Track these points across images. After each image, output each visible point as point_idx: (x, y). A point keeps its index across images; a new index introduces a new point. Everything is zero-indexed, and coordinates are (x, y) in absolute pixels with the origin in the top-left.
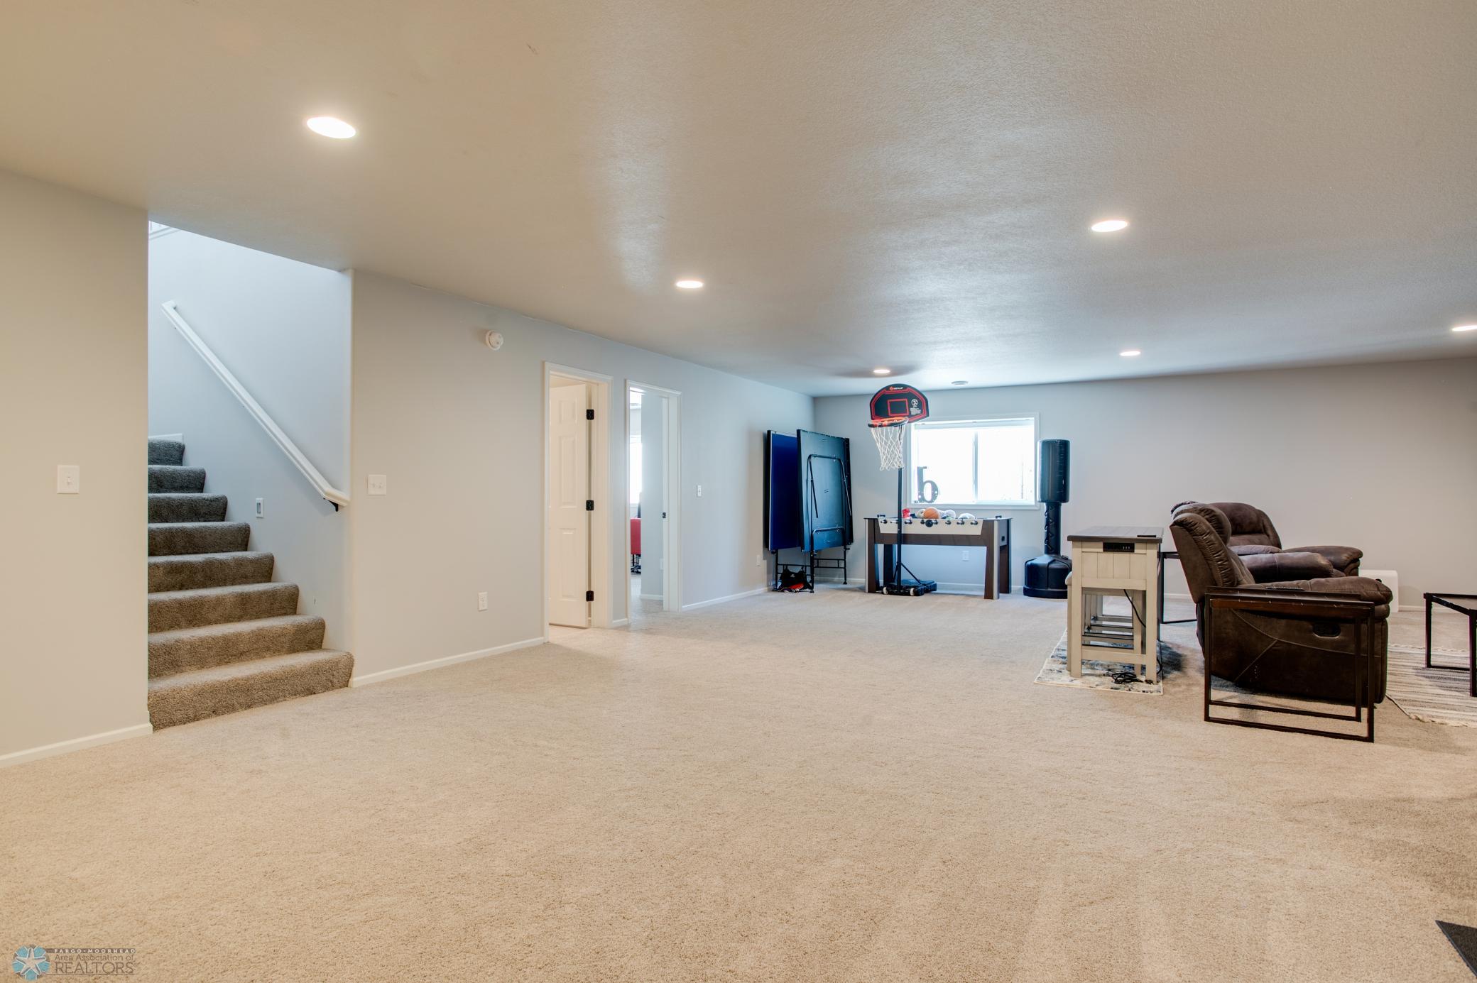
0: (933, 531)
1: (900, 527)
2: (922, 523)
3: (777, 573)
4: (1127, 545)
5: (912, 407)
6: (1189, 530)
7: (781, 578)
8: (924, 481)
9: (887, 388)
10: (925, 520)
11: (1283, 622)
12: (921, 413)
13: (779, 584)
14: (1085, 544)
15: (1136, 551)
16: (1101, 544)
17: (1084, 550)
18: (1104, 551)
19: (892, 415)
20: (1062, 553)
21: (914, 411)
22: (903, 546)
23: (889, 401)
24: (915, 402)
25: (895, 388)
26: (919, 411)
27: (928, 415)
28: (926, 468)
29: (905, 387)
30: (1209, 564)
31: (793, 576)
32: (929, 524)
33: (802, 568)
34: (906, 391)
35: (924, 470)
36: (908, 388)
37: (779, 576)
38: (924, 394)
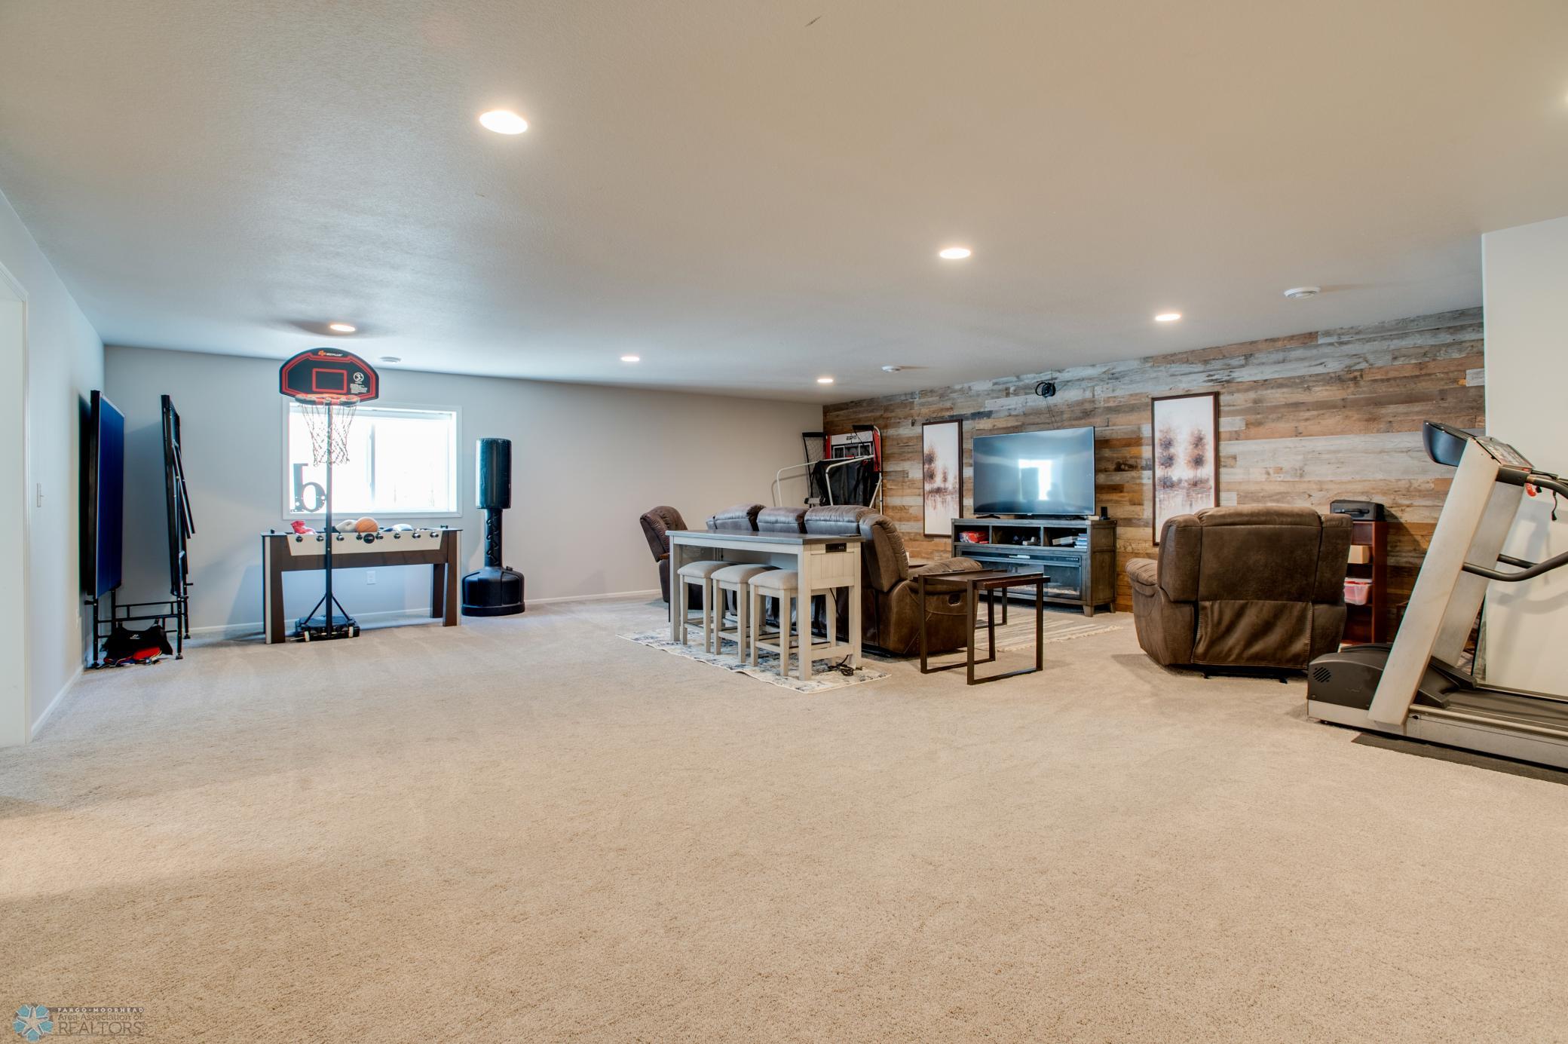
0: (375, 547)
1: (329, 544)
2: (359, 538)
3: (96, 637)
4: (841, 545)
5: (354, 382)
6: (884, 529)
7: (105, 647)
8: (304, 484)
9: (315, 352)
10: (363, 534)
11: (935, 597)
12: (368, 391)
13: (102, 655)
14: (813, 546)
15: (848, 550)
16: (824, 546)
17: (812, 552)
18: (827, 552)
19: (318, 390)
20: (505, 565)
21: (355, 388)
22: (334, 571)
23: (315, 370)
24: (359, 377)
25: (328, 354)
26: (364, 390)
27: (377, 396)
28: (306, 465)
29: (346, 354)
30: (896, 557)
31: (135, 637)
32: (369, 540)
33: (157, 622)
34: (346, 360)
35: (303, 467)
36: (350, 357)
37: (101, 642)
38: (376, 370)
